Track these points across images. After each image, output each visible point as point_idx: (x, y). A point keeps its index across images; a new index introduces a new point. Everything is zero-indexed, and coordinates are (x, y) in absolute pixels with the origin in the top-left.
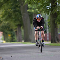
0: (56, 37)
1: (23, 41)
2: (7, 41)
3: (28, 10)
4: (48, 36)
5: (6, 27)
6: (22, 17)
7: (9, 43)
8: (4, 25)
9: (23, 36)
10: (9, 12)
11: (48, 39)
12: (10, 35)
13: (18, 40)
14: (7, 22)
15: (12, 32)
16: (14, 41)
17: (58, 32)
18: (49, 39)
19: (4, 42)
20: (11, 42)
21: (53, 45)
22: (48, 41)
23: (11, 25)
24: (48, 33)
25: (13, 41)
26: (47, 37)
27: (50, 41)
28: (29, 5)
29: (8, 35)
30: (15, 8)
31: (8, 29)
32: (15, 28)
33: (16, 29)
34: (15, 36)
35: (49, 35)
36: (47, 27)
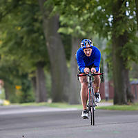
0: (125, 90)
1: (50, 101)
2: (12, 102)
3: (61, 30)
4: (106, 88)
5: (10, 68)
6: (48, 44)
7: (17, 105)
8: (5, 64)
9: (49, 90)
10: (17, 35)
11: (107, 95)
12: (19, 88)
13: (37, 99)
14: (12, 58)
15: (25, 81)
16: (30, 101)
17: (131, 79)
18: (110, 94)
19: (7, 103)
20: (21, 102)
21: (119, 109)
22: (107, 99)
23: (22, 64)
24: (106, 80)
25: (27, 100)
26: (106, 91)
27: (112, 101)
28: (61, 18)
29: (15, 88)
30: (30, 25)
31: (14, 73)
32: (30, 71)
33: (33, 72)
34: (32, 89)
35: (110, 86)
36: (105, 67)
